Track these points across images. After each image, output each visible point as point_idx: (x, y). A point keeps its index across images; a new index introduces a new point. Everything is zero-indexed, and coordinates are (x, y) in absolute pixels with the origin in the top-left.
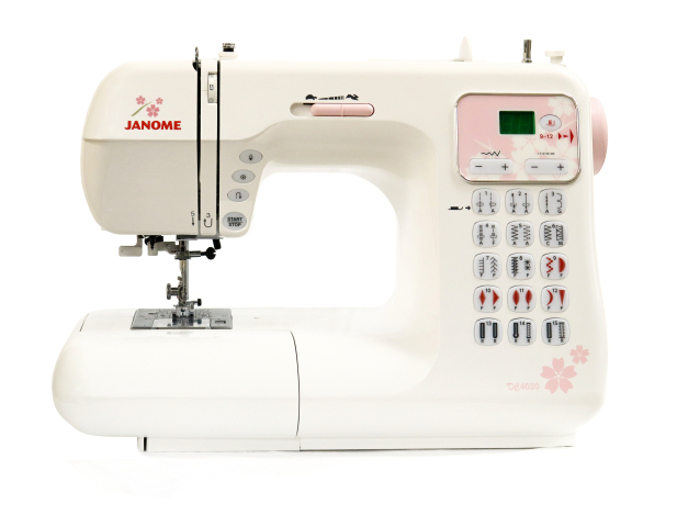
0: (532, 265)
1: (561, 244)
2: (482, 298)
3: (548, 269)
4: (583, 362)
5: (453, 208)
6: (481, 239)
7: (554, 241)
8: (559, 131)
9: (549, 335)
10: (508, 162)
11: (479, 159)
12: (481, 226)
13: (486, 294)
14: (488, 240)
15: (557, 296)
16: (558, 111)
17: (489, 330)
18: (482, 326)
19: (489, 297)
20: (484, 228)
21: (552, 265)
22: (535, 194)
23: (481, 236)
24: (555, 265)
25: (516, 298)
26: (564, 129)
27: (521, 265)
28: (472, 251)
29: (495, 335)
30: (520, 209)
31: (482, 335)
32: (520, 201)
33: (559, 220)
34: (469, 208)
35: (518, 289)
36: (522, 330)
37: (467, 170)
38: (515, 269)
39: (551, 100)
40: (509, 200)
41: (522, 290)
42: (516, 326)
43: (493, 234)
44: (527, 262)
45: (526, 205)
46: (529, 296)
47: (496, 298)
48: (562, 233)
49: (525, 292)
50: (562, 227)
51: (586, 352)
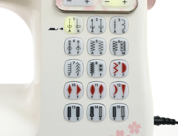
0: (104, 68)
1: (124, 53)
2: (70, 90)
3: (114, 70)
4: (137, 133)
5: (51, 29)
6: (70, 50)
7: (119, 52)
9: (114, 115)
12: (70, 41)
13: (73, 88)
14: (74, 51)
15: (120, 89)
17: (74, 112)
18: (69, 109)
19: (74, 89)
20: (72, 43)
21: (117, 68)
22: (107, 20)
23: (70, 48)
24: (120, 68)
25: (93, 90)
27: (96, 68)
28: (64, 58)
29: (78, 115)
30: (97, 30)
31: (69, 115)
32: (96, 24)
33: (122, 37)
34: (62, 29)
35: (94, 84)
36: (96, 112)
37: (61, 3)
38: (92, 71)
40: (90, 23)
41: (97, 85)
42: (92, 109)
43: (78, 47)
44: (101, 66)
45: (101, 27)
46: (101, 89)
47: (79, 90)
48: (125, 46)
49: (99, 86)
50: (125, 42)
51: (139, 126)
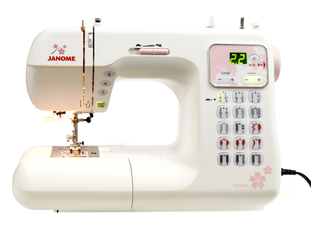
0: (245, 127)
1: (259, 117)
2: (221, 143)
3: (253, 129)
4: (269, 174)
5: (207, 100)
6: (221, 114)
7: (256, 116)
8: (258, 62)
9: (253, 161)
10: (234, 77)
11: (220, 76)
12: (220, 108)
13: (223, 141)
14: (224, 115)
15: (257, 142)
16: (258, 53)
17: (224, 159)
18: (221, 156)
19: (224, 143)
20: (222, 109)
21: (255, 127)
22: (246, 93)
23: (221, 113)
24: (256, 127)
25: (237, 143)
26: (261, 62)
27: (240, 127)
28: (216, 121)
29: (227, 161)
30: (239, 100)
31: (221, 161)
32: (239, 96)
33: (258, 105)
34: (215, 99)
35: (238, 138)
36: (240, 158)
37: (214, 81)
38: (237, 129)
39: (254, 47)
40: (235, 96)
41: (240, 139)
42: (237, 156)
43: (227, 112)
44: (243, 126)
45: (242, 98)
46: (244, 142)
47: (228, 143)
48: (260, 112)
49: (242, 140)
50: (259, 109)
51: (271, 169)
